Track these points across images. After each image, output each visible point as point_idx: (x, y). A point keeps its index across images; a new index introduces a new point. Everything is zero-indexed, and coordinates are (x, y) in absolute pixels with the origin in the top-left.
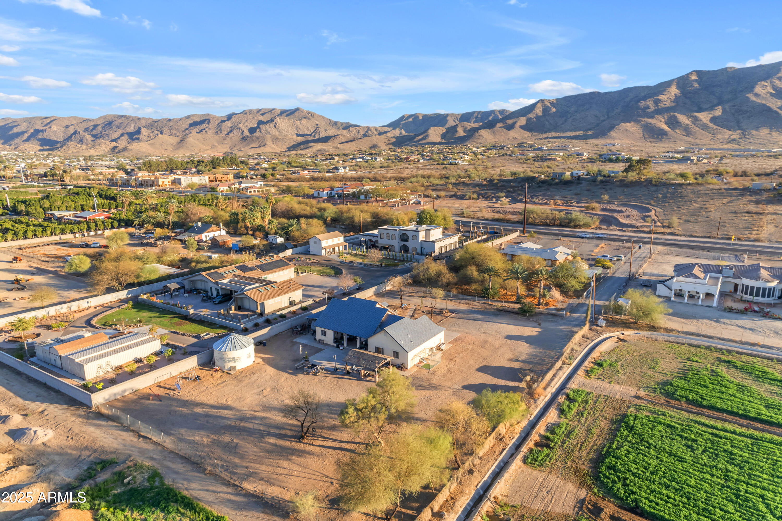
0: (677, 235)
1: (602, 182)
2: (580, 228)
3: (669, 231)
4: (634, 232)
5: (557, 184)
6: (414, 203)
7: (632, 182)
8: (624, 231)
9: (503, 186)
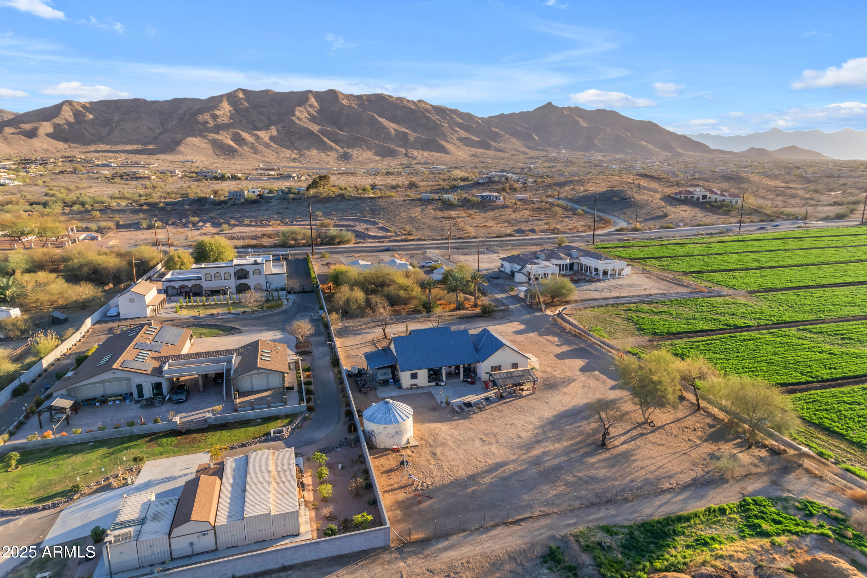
0: (424, 240)
1: (294, 199)
2: (343, 244)
3: (410, 238)
4: (391, 241)
5: (243, 204)
6: (85, 239)
7: (325, 198)
8: (382, 242)
9: (173, 210)
